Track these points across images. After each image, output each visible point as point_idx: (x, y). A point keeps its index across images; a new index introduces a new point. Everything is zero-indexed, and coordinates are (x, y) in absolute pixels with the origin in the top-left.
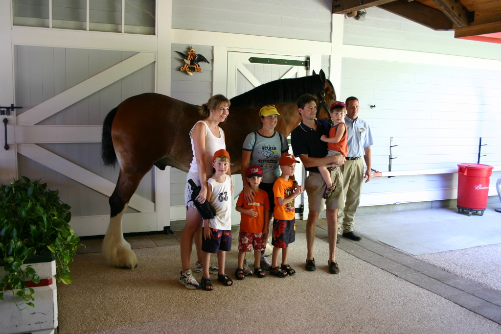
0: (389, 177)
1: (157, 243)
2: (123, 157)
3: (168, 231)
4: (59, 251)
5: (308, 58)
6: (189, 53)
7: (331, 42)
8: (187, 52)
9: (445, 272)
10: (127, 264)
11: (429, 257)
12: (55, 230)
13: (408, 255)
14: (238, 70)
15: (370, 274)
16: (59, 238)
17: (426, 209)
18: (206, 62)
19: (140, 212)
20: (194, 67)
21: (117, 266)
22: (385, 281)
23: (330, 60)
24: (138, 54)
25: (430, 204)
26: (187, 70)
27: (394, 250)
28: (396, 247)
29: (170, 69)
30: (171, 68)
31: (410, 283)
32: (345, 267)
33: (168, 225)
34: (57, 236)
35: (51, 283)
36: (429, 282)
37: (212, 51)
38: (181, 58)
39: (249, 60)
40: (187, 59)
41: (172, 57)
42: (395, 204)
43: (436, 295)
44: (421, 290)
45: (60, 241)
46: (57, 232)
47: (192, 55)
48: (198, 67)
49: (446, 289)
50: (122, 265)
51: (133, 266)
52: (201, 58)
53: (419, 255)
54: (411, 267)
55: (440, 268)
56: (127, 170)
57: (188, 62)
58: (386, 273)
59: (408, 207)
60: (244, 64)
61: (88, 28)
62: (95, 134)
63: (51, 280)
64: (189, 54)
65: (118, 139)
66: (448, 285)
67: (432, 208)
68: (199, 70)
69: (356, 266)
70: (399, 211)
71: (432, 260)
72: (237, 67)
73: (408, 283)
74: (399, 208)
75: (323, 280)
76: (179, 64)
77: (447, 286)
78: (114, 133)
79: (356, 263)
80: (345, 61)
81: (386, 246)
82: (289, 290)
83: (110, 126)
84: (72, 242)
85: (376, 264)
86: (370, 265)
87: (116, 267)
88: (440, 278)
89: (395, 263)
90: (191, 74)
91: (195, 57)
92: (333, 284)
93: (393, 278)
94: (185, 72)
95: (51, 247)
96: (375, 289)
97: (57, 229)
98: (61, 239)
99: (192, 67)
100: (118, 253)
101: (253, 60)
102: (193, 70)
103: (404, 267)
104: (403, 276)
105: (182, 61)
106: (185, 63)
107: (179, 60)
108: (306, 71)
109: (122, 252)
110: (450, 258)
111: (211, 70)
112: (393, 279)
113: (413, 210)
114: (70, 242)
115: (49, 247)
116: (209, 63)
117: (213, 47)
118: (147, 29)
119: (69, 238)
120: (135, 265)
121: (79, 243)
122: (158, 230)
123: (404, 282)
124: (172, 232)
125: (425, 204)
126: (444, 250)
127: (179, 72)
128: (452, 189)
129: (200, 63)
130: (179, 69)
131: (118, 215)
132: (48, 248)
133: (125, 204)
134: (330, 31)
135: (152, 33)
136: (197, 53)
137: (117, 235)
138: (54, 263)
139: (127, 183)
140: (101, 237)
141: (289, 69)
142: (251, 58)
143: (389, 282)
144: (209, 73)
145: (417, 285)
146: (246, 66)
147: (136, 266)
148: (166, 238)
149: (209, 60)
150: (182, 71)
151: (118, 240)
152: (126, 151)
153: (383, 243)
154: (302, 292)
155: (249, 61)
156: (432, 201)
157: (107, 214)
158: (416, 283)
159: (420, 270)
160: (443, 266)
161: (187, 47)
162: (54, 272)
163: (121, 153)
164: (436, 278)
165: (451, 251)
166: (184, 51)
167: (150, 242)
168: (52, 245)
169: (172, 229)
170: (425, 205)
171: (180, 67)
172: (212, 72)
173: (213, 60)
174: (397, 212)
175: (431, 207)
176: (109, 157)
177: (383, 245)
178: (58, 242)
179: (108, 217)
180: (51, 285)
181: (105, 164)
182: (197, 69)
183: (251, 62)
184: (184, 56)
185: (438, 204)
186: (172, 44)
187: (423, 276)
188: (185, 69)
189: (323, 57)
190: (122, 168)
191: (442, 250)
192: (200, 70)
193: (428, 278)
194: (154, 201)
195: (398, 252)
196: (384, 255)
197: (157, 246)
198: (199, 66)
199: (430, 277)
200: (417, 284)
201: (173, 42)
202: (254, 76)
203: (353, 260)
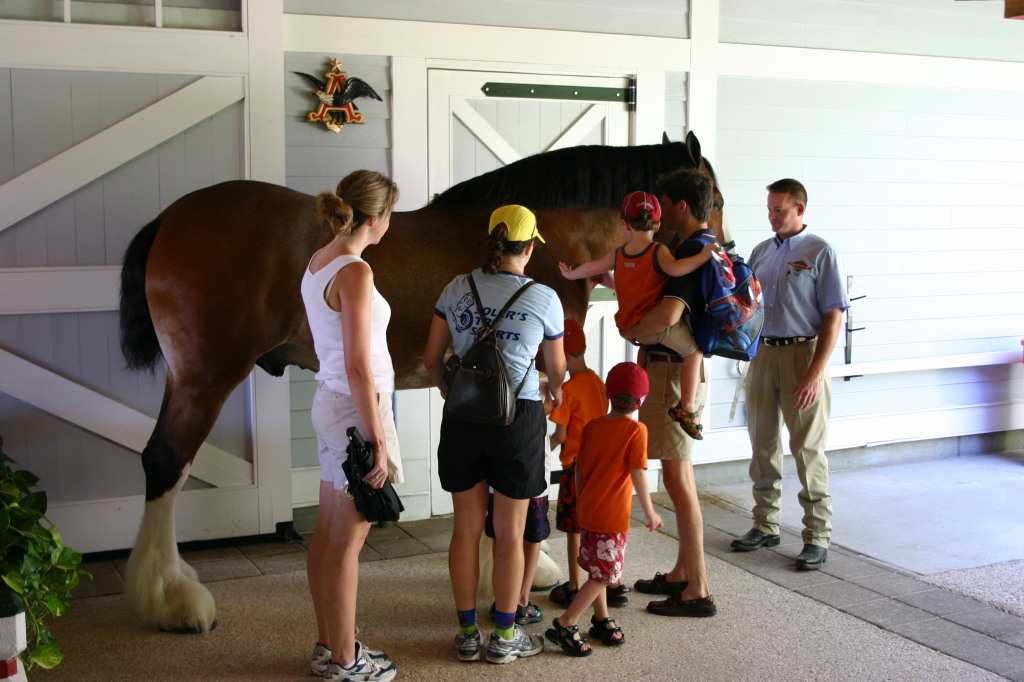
0: (847, 378)
1: (259, 564)
2: (179, 345)
3: (286, 533)
4: (31, 587)
5: (632, 82)
6: (329, 75)
7: (689, 37)
8: (323, 74)
9: (1004, 616)
10: (192, 622)
11: (959, 577)
12: (19, 535)
13: (905, 575)
14: (454, 115)
15: (814, 625)
16: (30, 556)
17: (944, 457)
18: (372, 97)
19: (215, 487)
20: (343, 113)
21: (166, 628)
22: (852, 641)
23: (686, 83)
24: (201, 81)
25: (953, 446)
26: (325, 119)
27: (867, 562)
28: (874, 555)
29: (283, 118)
30: (286, 116)
31: (916, 645)
32: (747, 608)
33: (288, 517)
34: (25, 552)
35: (14, 671)
36: (964, 641)
37: (389, 69)
38: (307, 88)
39: (483, 89)
40: (324, 90)
41: (286, 87)
42: (863, 447)
43: (984, 671)
44: (946, 661)
45: (33, 564)
46: (24, 540)
47: (337, 79)
48: (353, 112)
49: (1010, 655)
50: (179, 625)
51: (207, 626)
52: (361, 89)
53: (935, 574)
54: (916, 605)
55: (991, 604)
56: (189, 378)
57: (327, 98)
58: (854, 621)
59: (897, 455)
60: (469, 101)
61: (67, 17)
62: (103, 289)
63: (14, 662)
64: (328, 79)
65: (164, 300)
66: (1015, 646)
67: (959, 455)
68: (356, 120)
69: (777, 605)
70: (875, 466)
71: (967, 585)
72: (453, 109)
73: (912, 645)
74: (876, 457)
75: (695, 643)
76: (303, 105)
77: (1012, 650)
78: (152, 284)
79: (775, 598)
80: (725, 85)
81: (848, 553)
82: (612, 670)
83: (143, 267)
84: (62, 564)
85: (826, 599)
86: (809, 603)
87: (162, 630)
88: (991, 630)
89: (874, 595)
90: (336, 129)
91: (344, 85)
92: (721, 653)
93: (871, 633)
94: (322, 125)
95: (10, 578)
96: (827, 661)
97: (23, 533)
98: (35, 558)
99: (338, 112)
100: (167, 592)
101: (493, 89)
102: (340, 118)
103: (899, 605)
104: (896, 628)
105: (313, 97)
106: (319, 102)
107: (305, 94)
108: (626, 114)
109: (176, 592)
110: (1015, 579)
111: (387, 117)
112: (874, 636)
113: (912, 461)
114: (59, 563)
115: (6, 579)
116: (380, 99)
117: (389, 59)
118: (220, 15)
119: (55, 556)
120: (212, 621)
121: (80, 567)
122: (262, 532)
123: (902, 642)
124: (297, 537)
125: (940, 444)
126: (998, 560)
127: (305, 126)
128: (1010, 404)
129: (358, 101)
130: (305, 118)
131: (167, 495)
132: (3, 582)
133: (183, 466)
134: (686, 11)
135: (234, 25)
136: (349, 75)
137: (162, 544)
138: (20, 619)
139: (186, 412)
140: (123, 554)
141: (584, 108)
142: (487, 85)
143: (862, 642)
144: (382, 126)
145: (935, 650)
146: (475, 104)
147: (214, 625)
148: (284, 553)
149: (381, 93)
150: (312, 123)
151: (166, 559)
152: (185, 329)
153: (840, 547)
154: (645, 674)
155: (482, 94)
156: (959, 438)
157: (138, 494)
158: (931, 643)
159: (939, 612)
160: (997, 599)
161: (324, 60)
162: (22, 643)
163: (173, 335)
164: (982, 629)
165: (1016, 561)
166: (316, 71)
167: (244, 565)
168: (13, 572)
169: (296, 527)
170: (940, 448)
171: (308, 113)
172: (389, 122)
173: (390, 92)
174: (870, 466)
175: (956, 452)
176: (140, 348)
177: (841, 551)
178: (28, 565)
179: (141, 499)
180: (14, 676)
181: (129, 366)
182: (352, 117)
183: (488, 94)
184: (316, 83)
185: (974, 445)
186: (287, 54)
187: (949, 625)
188: (321, 116)
189: (670, 77)
190: (174, 373)
191: (993, 561)
192: (359, 118)
193: (962, 630)
194: (250, 458)
195: (881, 567)
196: (846, 576)
197: (263, 574)
198: (355, 108)
199: (967, 627)
200: (935, 646)
201: (288, 47)
202: (497, 130)
203: (766, 592)
